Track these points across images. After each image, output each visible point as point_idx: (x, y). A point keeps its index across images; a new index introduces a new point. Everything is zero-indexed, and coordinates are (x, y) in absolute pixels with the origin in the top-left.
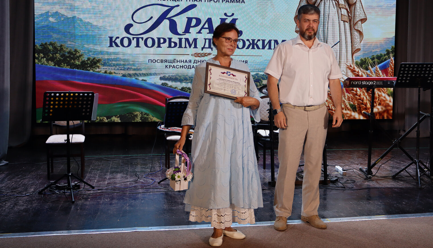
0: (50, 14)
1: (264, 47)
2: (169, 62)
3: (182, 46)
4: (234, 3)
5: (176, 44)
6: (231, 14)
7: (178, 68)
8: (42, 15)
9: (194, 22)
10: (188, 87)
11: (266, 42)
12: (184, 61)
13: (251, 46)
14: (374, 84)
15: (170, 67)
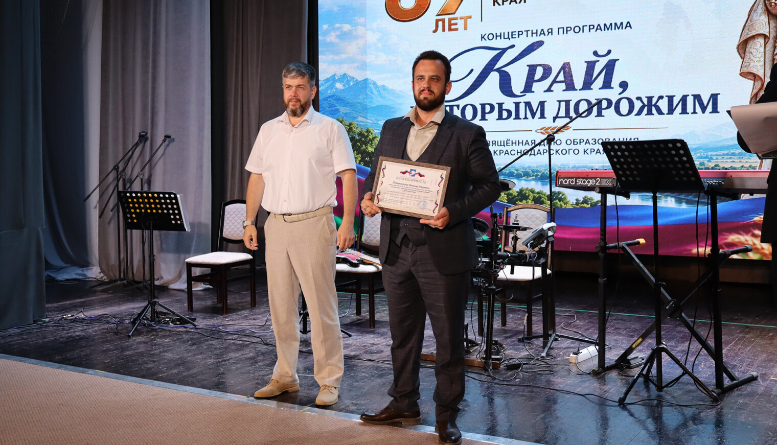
0: (337, 78)
1: (671, 111)
2: (499, 144)
3: (520, 117)
4: (611, 29)
5: (509, 112)
6: (605, 52)
7: (513, 154)
8: (327, 80)
9: (539, 72)
10: (530, 188)
11: (676, 101)
12: (524, 143)
13: (646, 108)
14: (597, 184)
15: (500, 153)
